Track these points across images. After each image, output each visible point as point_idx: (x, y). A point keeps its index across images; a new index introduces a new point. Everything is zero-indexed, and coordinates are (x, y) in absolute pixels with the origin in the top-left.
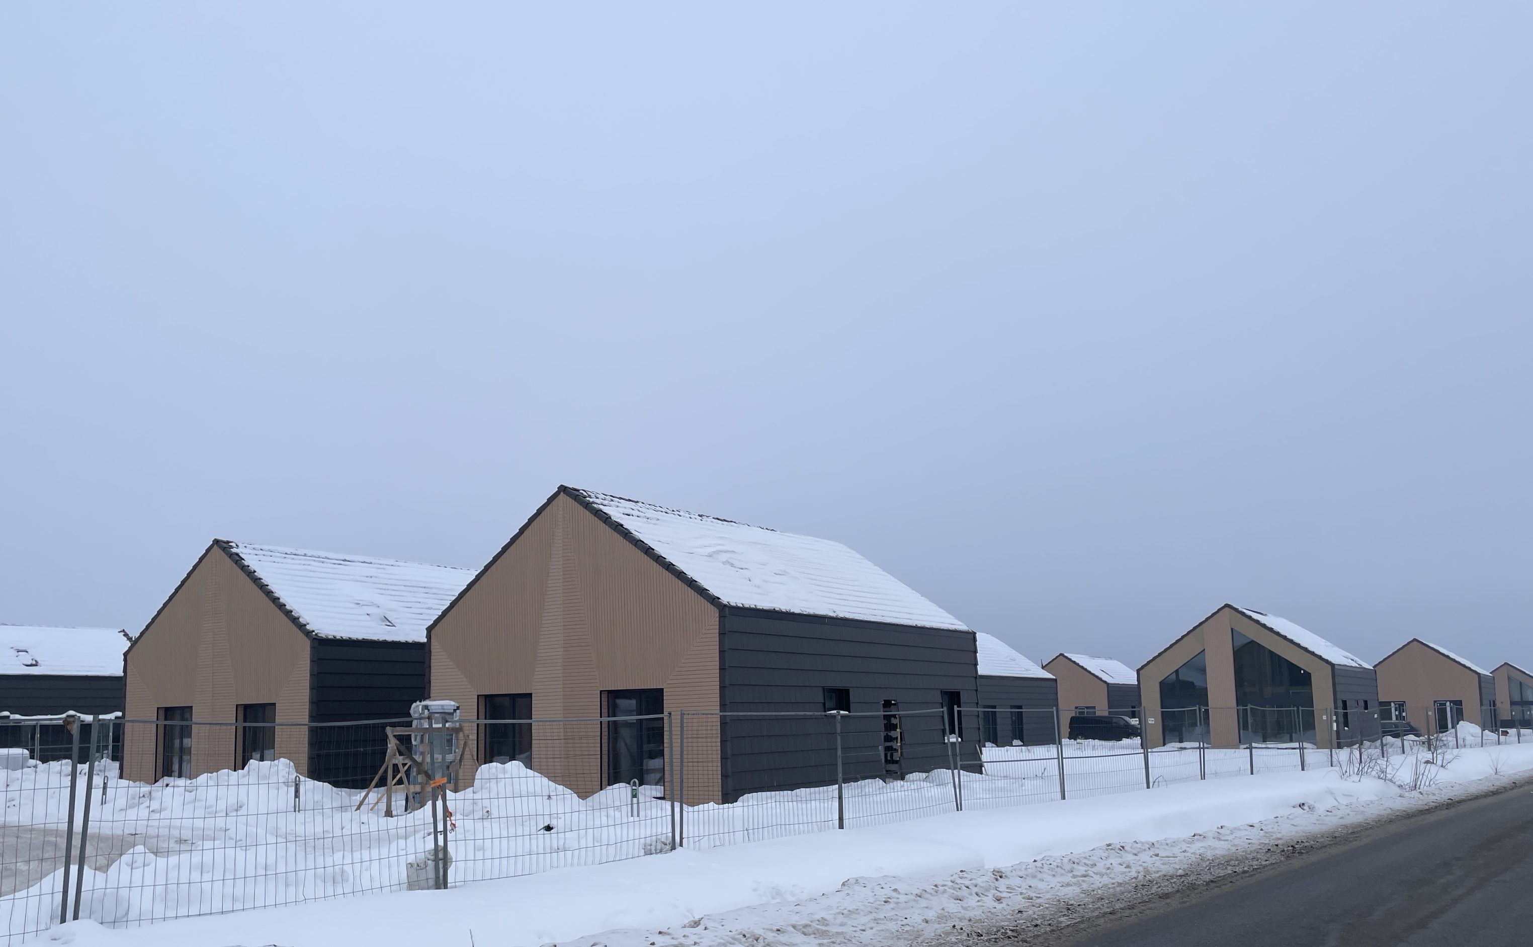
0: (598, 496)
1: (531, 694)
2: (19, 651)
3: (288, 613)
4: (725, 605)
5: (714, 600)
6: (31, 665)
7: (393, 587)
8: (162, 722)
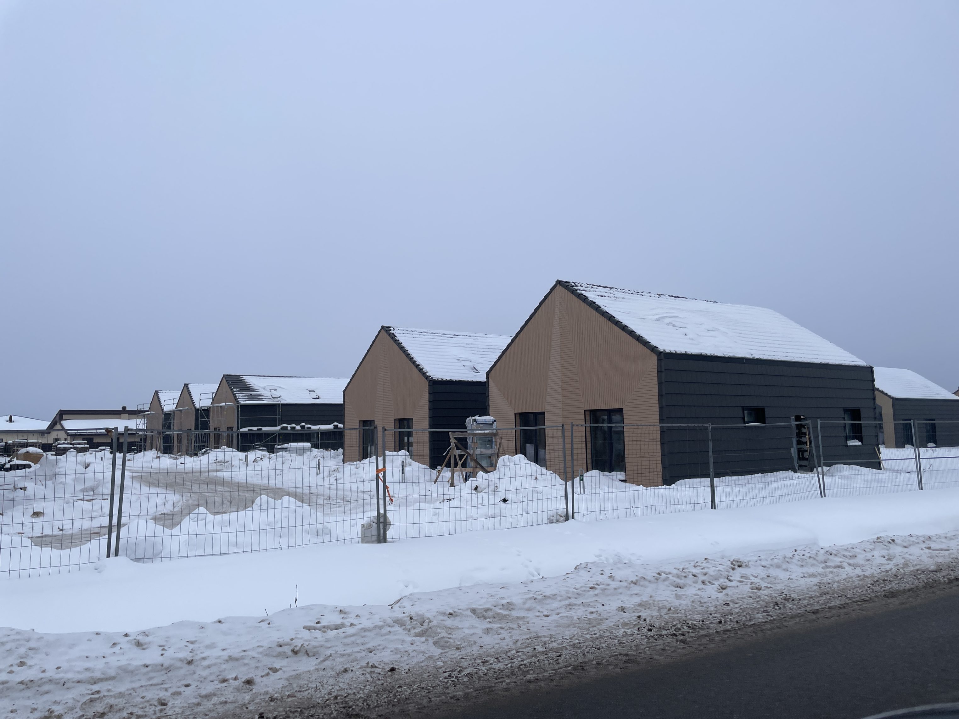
0: (583, 285)
1: (544, 412)
2: (310, 391)
3: (417, 366)
4: (661, 352)
5: (654, 349)
6: (316, 398)
7: (483, 350)
8: (362, 428)
